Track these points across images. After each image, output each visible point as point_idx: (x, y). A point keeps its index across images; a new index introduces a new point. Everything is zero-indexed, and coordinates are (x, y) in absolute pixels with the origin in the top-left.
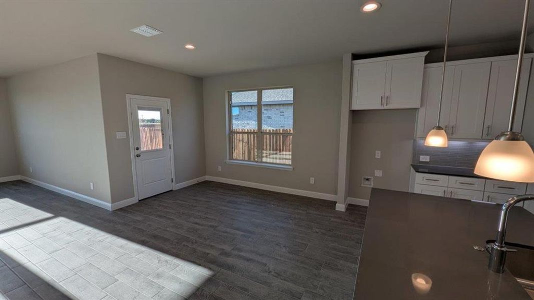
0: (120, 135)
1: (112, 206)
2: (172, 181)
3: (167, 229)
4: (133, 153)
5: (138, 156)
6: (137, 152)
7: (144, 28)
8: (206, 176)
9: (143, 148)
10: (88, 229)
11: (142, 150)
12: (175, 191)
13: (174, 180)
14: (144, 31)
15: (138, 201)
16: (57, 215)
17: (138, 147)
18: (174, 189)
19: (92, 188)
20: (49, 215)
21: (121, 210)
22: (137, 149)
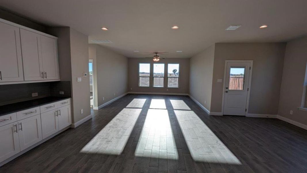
0: (219, 80)
1: (210, 113)
2: (246, 111)
3: (229, 132)
4: (224, 90)
5: (227, 92)
6: (226, 90)
7: (231, 27)
8: (277, 115)
9: (230, 88)
10: (198, 118)
11: (229, 89)
12: (247, 117)
13: (247, 110)
14: (231, 28)
15: (222, 115)
16: (192, 110)
17: (228, 87)
18: (246, 116)
19: (205, 103)
20: (190, 109)
21: (214, 116)
22: (227, 88)
